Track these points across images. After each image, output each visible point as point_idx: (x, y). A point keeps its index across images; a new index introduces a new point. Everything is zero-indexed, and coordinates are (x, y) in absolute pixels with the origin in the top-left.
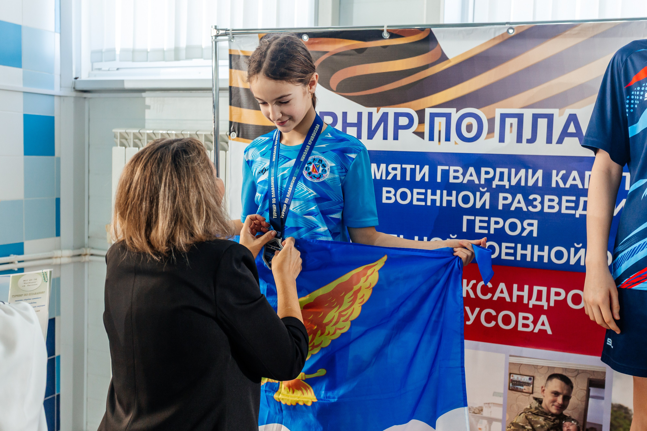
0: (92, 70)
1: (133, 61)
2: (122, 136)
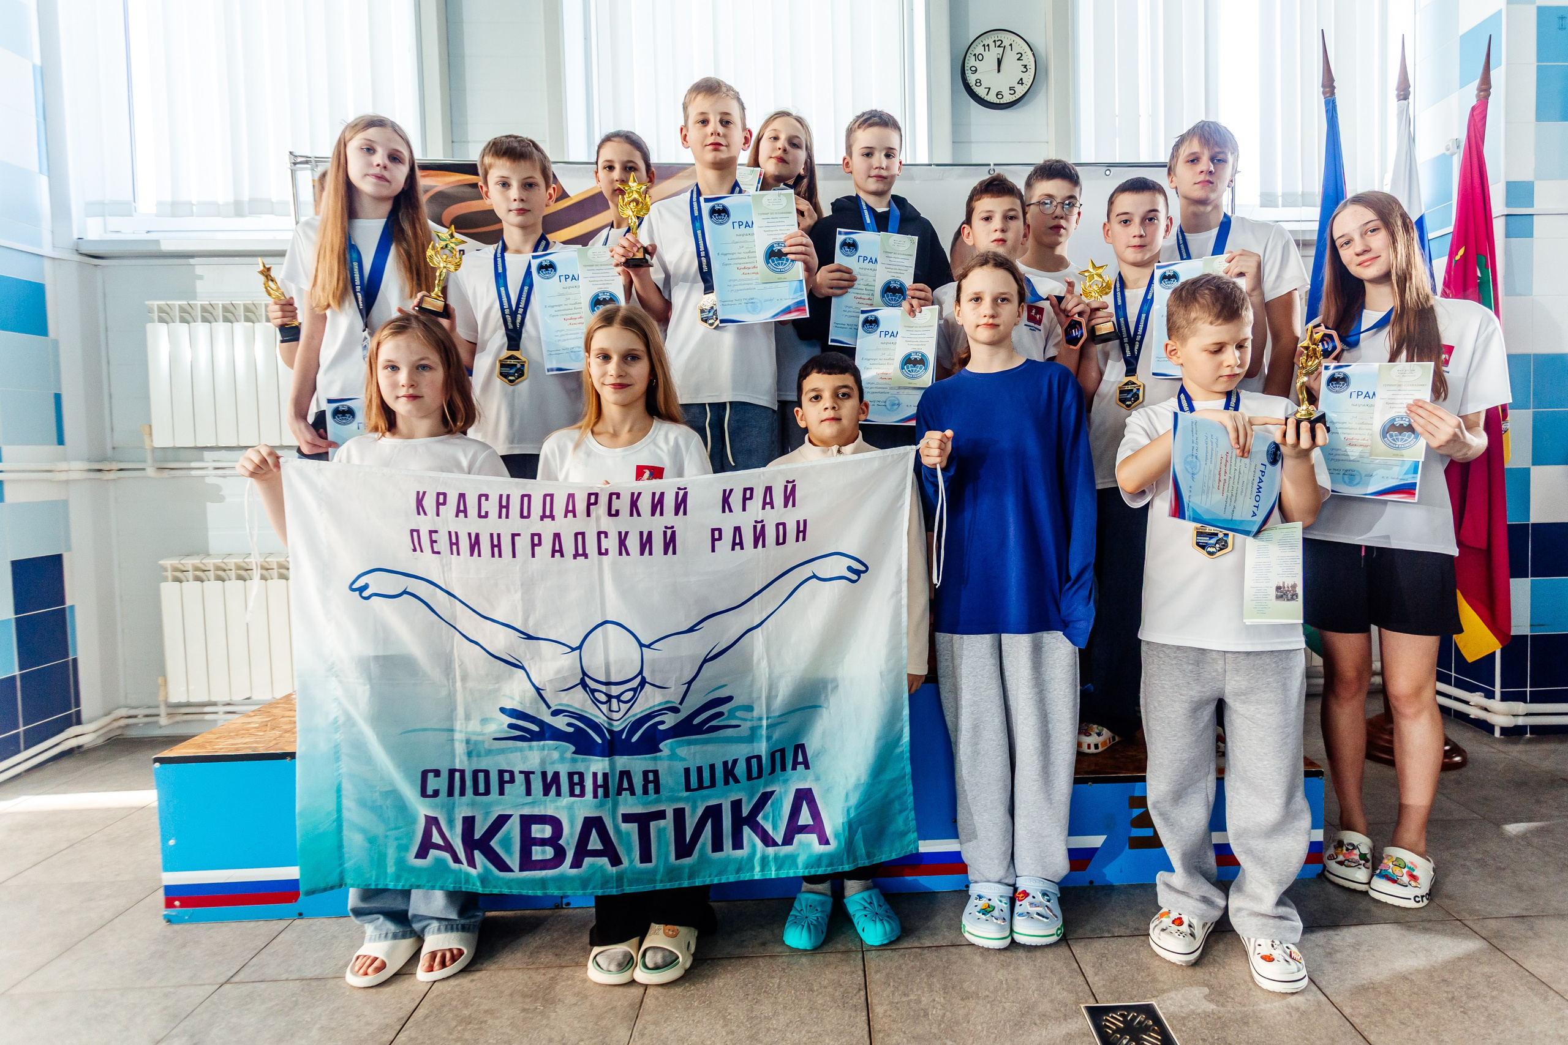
2: (161, 311)
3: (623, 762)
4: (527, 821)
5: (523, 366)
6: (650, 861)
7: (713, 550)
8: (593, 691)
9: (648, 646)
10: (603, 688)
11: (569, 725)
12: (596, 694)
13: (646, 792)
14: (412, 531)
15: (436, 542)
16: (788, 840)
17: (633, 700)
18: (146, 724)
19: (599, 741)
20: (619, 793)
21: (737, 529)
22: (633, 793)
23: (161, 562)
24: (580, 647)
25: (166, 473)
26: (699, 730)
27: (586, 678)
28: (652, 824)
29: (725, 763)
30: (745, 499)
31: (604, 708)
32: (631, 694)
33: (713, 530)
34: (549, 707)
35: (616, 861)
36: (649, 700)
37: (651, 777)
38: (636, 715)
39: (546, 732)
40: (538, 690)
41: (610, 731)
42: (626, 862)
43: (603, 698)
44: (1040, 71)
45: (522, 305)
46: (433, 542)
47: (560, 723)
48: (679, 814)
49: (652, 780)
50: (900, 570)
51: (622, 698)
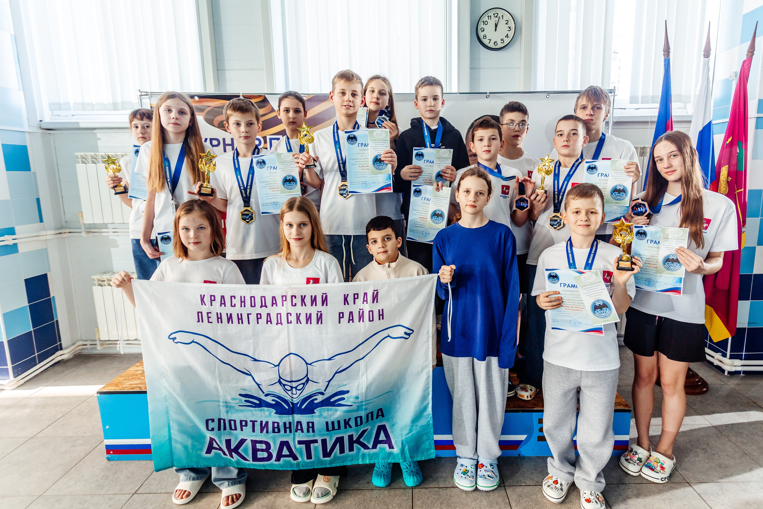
0: (53, 116)
1: (84, 110)
2: (82, 157)
3: (298, 417)
4: (254, 442)
5: (252, 214)
6: (311, 458)
7: (339, 323)
8: (284, 385)
9: (310, 364)
10: (289, 384)
11: (273, 400)
12: (286, 387)
13: (308, 431)
14: (198, 313)
15: (210, 317)
16: (374, 447)
17: (303, 389)
18: (91, 348)
19: (287, 408)
20: (296, 431)
21: (351, 313)
22: (302, 432)
23: (92, 277)
24: (278, 365)
25: (91, 234)
26: (333, 404)
27: (281, 379)
28: (312, 445)
29: (345, 420)
30: (355, 299)
31: (290, 393)
32: (302, 386)
33: (340, 313)
34: (264, 393)
35: (295, 458)
36: (310, 389)
37: (311, 425)
38: (304, 396)
39: (261, 404)
40: (258, 385)
41: (292, 403)
42: (300, 459)
43: (289, 388)
44: (517, 30)
45: (249, 184)
46: (208, 317)
47: (269, 399)
48: (324, 442)
49: (311, 426)
50: (428, 331)
51: (298, 388)
